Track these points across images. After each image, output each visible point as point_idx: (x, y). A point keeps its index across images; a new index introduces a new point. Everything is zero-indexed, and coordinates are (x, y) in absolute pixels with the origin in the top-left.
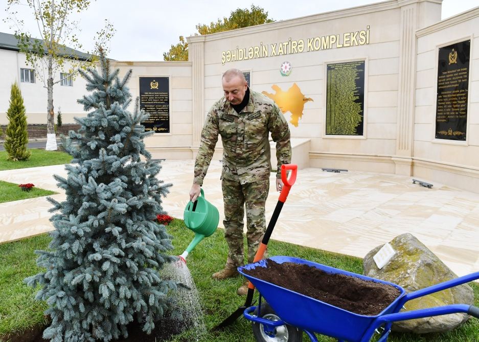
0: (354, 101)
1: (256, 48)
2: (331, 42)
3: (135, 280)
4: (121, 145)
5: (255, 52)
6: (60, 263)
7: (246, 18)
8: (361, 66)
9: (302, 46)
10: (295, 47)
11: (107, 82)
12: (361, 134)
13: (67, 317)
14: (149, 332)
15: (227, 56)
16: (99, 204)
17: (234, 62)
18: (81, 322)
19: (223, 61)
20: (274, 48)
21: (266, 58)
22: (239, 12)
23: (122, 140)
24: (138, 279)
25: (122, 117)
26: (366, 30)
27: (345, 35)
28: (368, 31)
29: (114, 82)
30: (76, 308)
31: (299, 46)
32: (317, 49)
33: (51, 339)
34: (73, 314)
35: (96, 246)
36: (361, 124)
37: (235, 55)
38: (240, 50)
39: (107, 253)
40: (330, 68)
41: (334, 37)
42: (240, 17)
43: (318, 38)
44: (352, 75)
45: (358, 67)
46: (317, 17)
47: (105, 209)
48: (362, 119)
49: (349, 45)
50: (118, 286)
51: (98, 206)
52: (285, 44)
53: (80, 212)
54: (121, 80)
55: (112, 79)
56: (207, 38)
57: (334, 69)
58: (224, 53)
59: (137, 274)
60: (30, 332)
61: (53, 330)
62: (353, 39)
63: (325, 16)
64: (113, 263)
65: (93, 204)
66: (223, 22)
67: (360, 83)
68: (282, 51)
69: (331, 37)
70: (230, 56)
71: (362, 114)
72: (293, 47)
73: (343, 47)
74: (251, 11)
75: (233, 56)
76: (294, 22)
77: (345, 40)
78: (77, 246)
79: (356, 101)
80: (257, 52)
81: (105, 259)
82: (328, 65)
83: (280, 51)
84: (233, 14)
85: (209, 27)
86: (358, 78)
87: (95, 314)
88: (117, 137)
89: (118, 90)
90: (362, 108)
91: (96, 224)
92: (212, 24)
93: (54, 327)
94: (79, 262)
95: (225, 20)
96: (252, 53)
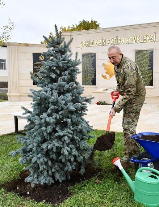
0: (148, 69)
1: (99, 40)
2: (138, 40)
3: (78, 146)
4: (69, 76)
5: (99, 43)
6: (40, 139)
7: (88, 25)
8: (151, 52)
9: (123, 41)
10: (119, 41)
11: (59, 44)
12: (152, 85)
13: (41, 168)
14: (83, 174)
15: (84, 44)
16: (59, 107)
17: (87, 47)
18: (48, 172)
19: (81, 47)
20: (108, 41)
21: (104, 46)
22: (84, 22)
23: (69, 74)
24: (79, 146)
25: (69, 62)
26: (154, 34)
27: (144, 36)
28: (155, 35)
29: (62, 44)
30: (46, 163)
31: (122, 41)
32: (131, 43)
33: (31, 182)
34: (45, 167)
35: (58, 129)
36: (152, 80)
37: (88, 44)
38: (90, 41)
39: (65, 132)
40: (137, 52)
41: (139, 37)
42: (85, 24)
43: (131, 38)
44: (148, 56)
45: (150, 53)
46: (131, 27)
47: (62, 109)
48: (152, 78)
49: (146, 41)
50: (71, 149)
51: (58, 108)
52: (115, 39)
53: (49, 111)
54: (67, 43)
55: (62, 42)
56: (72, 33)
57: (139, 53)
58: (82, 42)
59: (78, 144)
60: (11, 184)
61: (32, 177)
62: (148, 39)
63: (134, 26)
64: (69, 137)
65: (56, 107)
66: (75, 27)
67: (151, 60)
68: (113, 43)
69: (137, 37)
70: (85, 44)
71: (152, 76)
72: (118, 41)
73: (143, 42)
74: (90, 22)
75: (87, 44)
76: (119, 28)
77: (144, 39)
78: (49, 129)
79: (150, 69)
80: (100, 43)
81: (64, 135)
82: (136, 51)
83: (112, 43)
84: (81, 23)
85: (68, 28)
86: (150, 58)
87: (56, 166)
88: (66, 72)
89: (65, 48)
90: (152, 73)
91: (58, 117)
92: (69, 27)
93: (32, 176)
94: (48, 138)
95: (76, 25)
96: (97, 43)
